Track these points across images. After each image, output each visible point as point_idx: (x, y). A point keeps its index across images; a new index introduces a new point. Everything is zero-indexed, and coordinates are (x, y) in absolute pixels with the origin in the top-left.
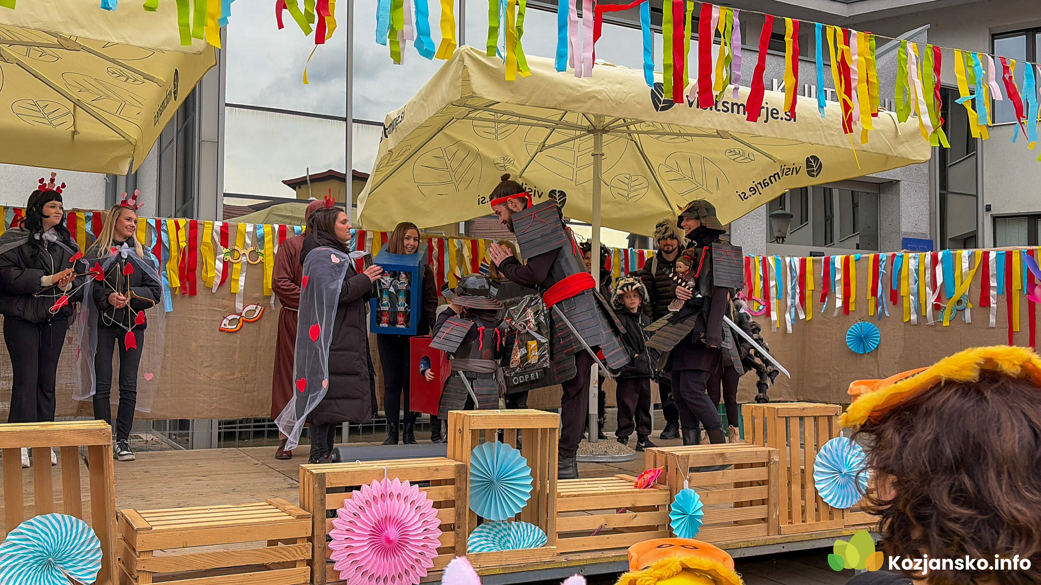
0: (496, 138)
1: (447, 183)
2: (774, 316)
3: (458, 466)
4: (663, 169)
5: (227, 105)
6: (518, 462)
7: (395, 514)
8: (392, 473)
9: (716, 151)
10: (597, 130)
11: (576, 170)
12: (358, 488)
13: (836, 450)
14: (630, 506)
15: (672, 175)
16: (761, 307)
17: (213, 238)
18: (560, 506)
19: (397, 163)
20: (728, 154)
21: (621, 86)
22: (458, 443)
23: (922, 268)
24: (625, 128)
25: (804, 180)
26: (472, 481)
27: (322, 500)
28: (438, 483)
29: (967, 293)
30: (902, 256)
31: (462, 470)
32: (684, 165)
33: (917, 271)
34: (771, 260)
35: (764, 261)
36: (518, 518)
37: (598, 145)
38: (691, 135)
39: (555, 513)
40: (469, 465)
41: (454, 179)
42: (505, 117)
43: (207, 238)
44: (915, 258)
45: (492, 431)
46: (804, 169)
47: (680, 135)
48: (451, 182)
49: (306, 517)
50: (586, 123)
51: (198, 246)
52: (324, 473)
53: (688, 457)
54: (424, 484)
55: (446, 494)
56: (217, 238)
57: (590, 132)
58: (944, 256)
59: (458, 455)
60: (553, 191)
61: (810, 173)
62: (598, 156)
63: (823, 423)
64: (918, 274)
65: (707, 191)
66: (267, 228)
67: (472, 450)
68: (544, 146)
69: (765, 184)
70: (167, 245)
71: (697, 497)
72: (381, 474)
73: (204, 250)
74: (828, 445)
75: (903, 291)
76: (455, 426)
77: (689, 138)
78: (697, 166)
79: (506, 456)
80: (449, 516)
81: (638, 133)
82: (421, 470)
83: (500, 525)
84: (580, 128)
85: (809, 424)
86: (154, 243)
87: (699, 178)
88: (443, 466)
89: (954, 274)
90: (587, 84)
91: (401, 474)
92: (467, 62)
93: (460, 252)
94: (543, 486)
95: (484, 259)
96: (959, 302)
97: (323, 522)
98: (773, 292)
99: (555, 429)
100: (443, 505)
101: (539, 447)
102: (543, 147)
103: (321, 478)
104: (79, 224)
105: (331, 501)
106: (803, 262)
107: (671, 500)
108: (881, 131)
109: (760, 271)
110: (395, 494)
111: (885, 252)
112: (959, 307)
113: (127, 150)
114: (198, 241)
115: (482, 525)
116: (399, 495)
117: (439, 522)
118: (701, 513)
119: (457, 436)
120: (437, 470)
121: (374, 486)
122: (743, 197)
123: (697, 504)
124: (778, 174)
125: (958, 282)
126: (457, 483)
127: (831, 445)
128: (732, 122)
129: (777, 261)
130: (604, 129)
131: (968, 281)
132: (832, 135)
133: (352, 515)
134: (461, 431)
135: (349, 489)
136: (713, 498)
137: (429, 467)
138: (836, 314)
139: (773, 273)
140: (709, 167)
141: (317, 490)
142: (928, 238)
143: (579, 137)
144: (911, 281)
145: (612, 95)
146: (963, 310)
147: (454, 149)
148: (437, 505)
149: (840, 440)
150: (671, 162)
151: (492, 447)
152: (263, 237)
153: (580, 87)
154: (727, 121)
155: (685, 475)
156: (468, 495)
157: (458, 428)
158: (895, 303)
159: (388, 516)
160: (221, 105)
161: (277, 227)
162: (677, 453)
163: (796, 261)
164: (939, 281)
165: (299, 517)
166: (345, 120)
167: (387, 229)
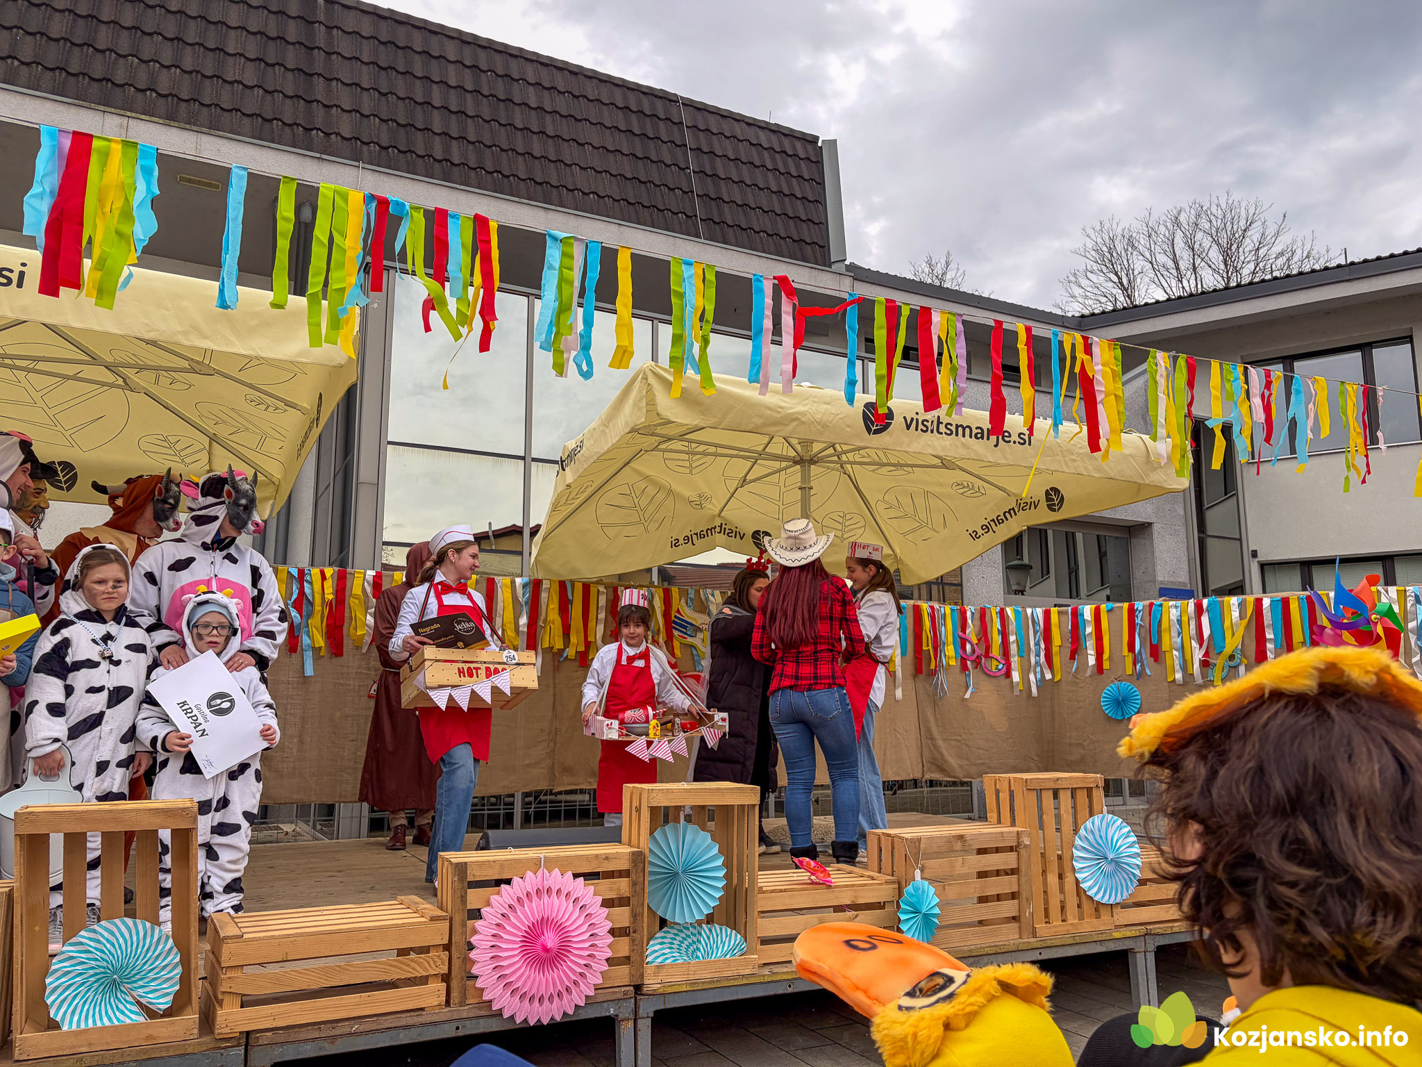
0: (691, 472)
1: (635, 523)
2: (1016, 676)
3: (633, 853)
4: (881, 506)
5: (390, 443)
6: (709, 848)
7: (554, 915)
8: (550, 863)
9: (941, 485)
10: (805, 461)
11: (782, 507)
12: (508, 882)
13: (1099, 831)
14: (849, 903)
15: (893, 513)
16: (1000, 666)
17: (364, 589)
18: (762, 903)
19: (578, 502)
20: (955, 488)
21: (828, 407)
22: (635, 825)
23: (1185, 619)
24: (835, 458)
25: (1043, 516)
26: (651, 873)
27: (462, 897)
28: (610, 875)
29: (1240, 647)
30: (1161, 605)
31: (638, 858)
32: (906, 501)
33: (1180, 622)
34: (1009, 611)
35: (1002, 613)
36: (710, 919)
37: (806, 477)
38: (912, 466)
39: (756, 914)
40: (647, 852)
41: (643, 521)
42: (702, 448)
43: (357, 590)
44: (1176, 607)
45: (678, 808)
46: (1043, 504)
47: (898, 466)
48: (639, 523)
49: (443, 918)
50: (792, 453)
51: (347, 598)
52: (466, 863)
53: (919, 840)
54: (590, 876)
55: (619, 889)
56: (369, 589)
57: (796, 463)
58: (1209, 604)
59: (634, 840)
60: (756, 533)
61: (1051, 508)
62: (805, 489)
63: (1082, 797)
64: (1180, 625)
65: (933, 530)
67: (651, 833)
68: (745, 480)
69: (998, 521)
70: (310, 598)
71: (932, 890)
72: (536, 864)
73: (353, 604)
74: (1089, 824)
75: (1165, 646)
76: (631, 803)
77: (909, 469)
78: (920, 502)
79: (693, 841)
80: (622, 916)
81: (852, 463)
82: (587, 858)
83: (688, 929)
84: (786, 459)
85: (1065, 797)
86: (295, 596)
87: (923, 516)
88: (616, 853)
89: (1223, 626)
90: (790, 405)
91: (562, 864)
92: (652, 380)
94: (741, 878)
95: (678, 611)
96: (1232, 657)
97: (464, 925)
98: (1013, 648)
99: (754, 806)
100: (616, 903)
101: (735, 829)
102: (744, 482)
103: (461, 868)
105: (474, 898)
106: (1047, 614)
107: (900, 894)
108: (1130, 455)
109: (997, 624)
110: (555, 890)
111: (1141, 601)
112: (1232, 664)
114: (347, 594)
115: (665, 929)
116: (559, 891)
117: (609, 925)
118: (937, 911)
119: (634, 816)
120: (607, 858)
121: (527, 879)
122: (975, 536)
123: (930, 898)
124: (1013, 509)
125: (1228, 634)
126: (633, 875)
127: (1093, 823)
128: (956, 446)
129: (1016, 612)
130: (812, 459)
131: (1240, 632)
132: (1074, 461)
133: (500, 916)
134: (638, 810)
135: (498, 883)
136: (952, 892)
137: (597, 855)
138: (1089, 673)
139: (1012, 627)
140: (933, 502)
141: (456, 884)
142: (1188, 587)
143: (785, 469)
144: (1174, 633)
145: (818, 416)
146: (1236, 667)
147: (643, 485)
148: (607, 903)
149: (1103, 818)
150: (890, 498)
151: (676, 830)
153: (781, 408)
154: (951, 445)
155: (917, 863)
156: (647, 890)
157: (634, 805)
158: (1156, 660)
159: (545, 917)
160: (382, 442)
162: (906, 836)
163: (1039, 612)
164: (1206, 632)
165: (433, 919)
166: (523, 458)
167: (566, 577)
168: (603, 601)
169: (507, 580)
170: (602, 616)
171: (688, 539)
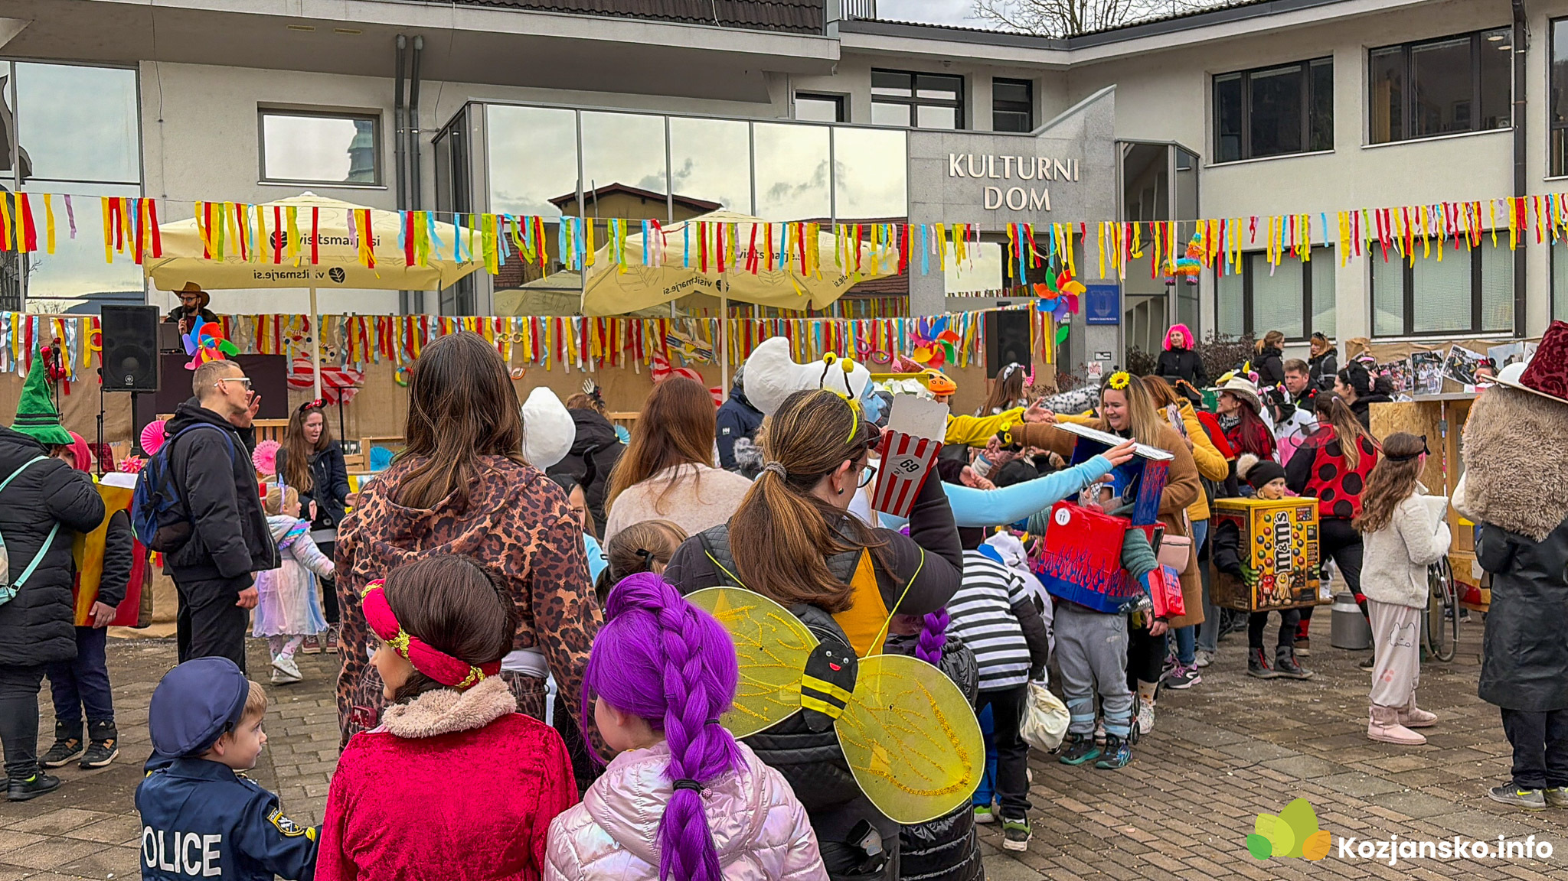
1: (640, 282)
16: (885, 358)
17: (491, 328)
19: (604, 274)
34: (893, 321)
35: (888, 323)
43: (488, 328)
48: (642, 282)
56: (494, 327)
66: (523, 320)
93: (651, 328)
95: (669, 332)
98: (895, 346)
104: (414, 323)
109: (885, 331)
113: (437, 274)
129: (899, 322)
139: (895, 331)
142: (1115, 283)
152: (522, 325)
161: (530, 318)
167: (602, 314)
168: (623, 328)
169: (568, 318)
170: (623, 336)
171: (674, 288)
